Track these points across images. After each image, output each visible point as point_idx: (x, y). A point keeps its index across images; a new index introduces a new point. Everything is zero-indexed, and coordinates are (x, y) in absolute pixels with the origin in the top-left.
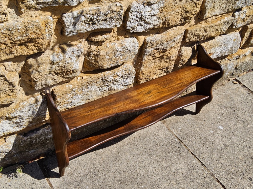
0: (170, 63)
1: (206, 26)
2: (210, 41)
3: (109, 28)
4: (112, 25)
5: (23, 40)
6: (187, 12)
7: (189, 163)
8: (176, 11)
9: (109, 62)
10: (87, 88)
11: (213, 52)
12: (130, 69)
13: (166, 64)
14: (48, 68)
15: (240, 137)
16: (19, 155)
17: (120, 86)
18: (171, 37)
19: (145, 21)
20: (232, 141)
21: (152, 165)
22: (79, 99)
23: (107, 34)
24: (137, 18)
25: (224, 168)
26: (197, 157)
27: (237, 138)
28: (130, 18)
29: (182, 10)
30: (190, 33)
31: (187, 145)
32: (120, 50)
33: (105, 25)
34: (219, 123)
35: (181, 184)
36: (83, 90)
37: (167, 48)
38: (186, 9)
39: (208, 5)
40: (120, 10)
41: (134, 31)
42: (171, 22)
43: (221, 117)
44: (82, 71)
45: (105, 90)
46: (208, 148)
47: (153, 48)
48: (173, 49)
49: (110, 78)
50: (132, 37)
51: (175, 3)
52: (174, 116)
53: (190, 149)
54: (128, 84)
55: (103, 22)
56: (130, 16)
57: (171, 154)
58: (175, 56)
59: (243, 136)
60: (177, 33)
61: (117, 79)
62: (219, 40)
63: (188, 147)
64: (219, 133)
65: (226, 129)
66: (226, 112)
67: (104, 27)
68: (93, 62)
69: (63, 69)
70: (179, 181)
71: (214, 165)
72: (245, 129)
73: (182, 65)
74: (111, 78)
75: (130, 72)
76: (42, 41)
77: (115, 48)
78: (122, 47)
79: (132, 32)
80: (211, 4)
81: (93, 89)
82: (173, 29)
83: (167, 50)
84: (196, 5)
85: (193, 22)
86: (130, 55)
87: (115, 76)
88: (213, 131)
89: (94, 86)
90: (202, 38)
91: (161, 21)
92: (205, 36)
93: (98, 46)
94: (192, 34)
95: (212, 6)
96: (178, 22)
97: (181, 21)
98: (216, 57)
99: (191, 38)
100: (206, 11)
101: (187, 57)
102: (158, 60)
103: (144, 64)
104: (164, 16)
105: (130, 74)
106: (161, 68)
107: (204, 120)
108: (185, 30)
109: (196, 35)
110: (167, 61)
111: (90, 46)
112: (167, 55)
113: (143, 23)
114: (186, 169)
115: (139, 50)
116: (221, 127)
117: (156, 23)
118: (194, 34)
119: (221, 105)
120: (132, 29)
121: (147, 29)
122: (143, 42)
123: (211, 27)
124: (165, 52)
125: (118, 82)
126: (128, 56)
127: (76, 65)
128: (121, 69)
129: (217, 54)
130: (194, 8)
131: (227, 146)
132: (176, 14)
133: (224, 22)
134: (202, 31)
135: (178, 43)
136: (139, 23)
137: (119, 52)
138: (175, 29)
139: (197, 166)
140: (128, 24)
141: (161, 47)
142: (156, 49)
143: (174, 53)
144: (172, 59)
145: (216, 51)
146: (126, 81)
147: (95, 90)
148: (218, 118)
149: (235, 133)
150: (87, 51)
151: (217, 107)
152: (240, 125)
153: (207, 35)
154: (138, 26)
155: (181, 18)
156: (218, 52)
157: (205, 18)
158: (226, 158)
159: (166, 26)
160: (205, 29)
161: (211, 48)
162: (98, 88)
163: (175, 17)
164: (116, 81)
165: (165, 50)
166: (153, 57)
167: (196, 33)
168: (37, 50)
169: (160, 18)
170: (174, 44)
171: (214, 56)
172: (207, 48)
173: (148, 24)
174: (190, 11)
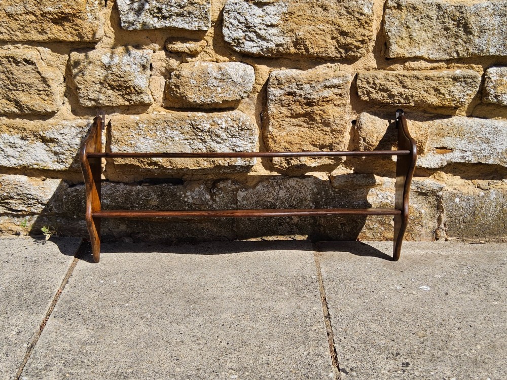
0: (335, 138)
1: (401, 74)
3: (188, 28)
4: (194, 25)
5: (56, 14)
6: (344, 34)
7: (302, 307)
8: (318, 26)
9: (198, 93)
10: (164, 132)
11: (452, 147)
12: (242, 119)
13: (327, 137)
14: (97, 72)
15: (454, 311)
17: (227, 150)
18: (318, 76)
19: (255, 32)
20: (429, 310)
21: (237, 290)
22: (149, 146)
23: (191, 42)
24: (239, 24)
25: (366, 334)
26: (329, 307)
27: (447, 309)
28: (226, 21)
29: (333, 29)
30: (363, 79)
31: (326, 288)
32: (215, 75)
33: (182, 23)
34: (428, 283)
35: (258, 323)
36: (158, 133)
37: (313, 97)
38: (339, 26)
39: (393, 30)
40: (205, 3)
41: (240, 48)
42: (310, 45)
43: (446, 277)
44: (163, 105)
45: (199, 147)
46: (364, 304)
47: (282, 89)
48: (331, 105)
49: (204, 126)
50: (244, 63)
51: (313, 12)
53: (327, 293)
54: (242, 149)
55: (179, 19)
56: (226, 18)
57: (284, 288)
58: (342, 122)
59: (463, 311)
61: (216, 130)
63: (326, 290)
64: (414, 293)
65: (436, 292)
66: (466, 274)
67: (180, 26)
68: (173, 87)
69: (119, 81)
71: (351, 324)
74: (206, 125)
75: (241, 123)
76: (82, 22)
77: (207, 70)
78: (220, 72)
79: (237, 49)
80: (398, 29)
81: (177, 138)
82: (328, 67)
83: (314, 100)
84: (360, 22)
85: (372, 61)
86: (236, 89)
87: (213, 124)
88: (404, 288)
89: (177, 132)
90: (400, 99)
91: (288, 39)
92: (406, 96)
93: (182, 62)
94: (368, 83)
95: (401, 32)
96: (329, 50)
97: (340, 52)
98: (460, 160)
99: (372, 93)
100: (391, 41)
101: (375, 135)
102: (304, 122)
103: (272, 120)
104: (292, 31)
105: (242, 130)
106: (316, 143)
107: (402, 272)
108: (355, 75)
109: (381, 87)
110: (327, 130)
111: (168, 59)
112: (320, 115)
113: (254, 36)
114: (290, 311)
115: (261, 91)
116: (426, 288)
117: (280, 40)
118: (374, 84)
119: (464, 264)
120: (235, 42)
121: (265, 50)
122: (267, 77)
123: (414, 79)
124: (312, 106)
125: (222, 139)
126: (231, 90)
127: (140, 80)
128: (224, 115)
129: (464, 154)
130: (359, 29)
131: (408, 312)
132: (319, 32)
133: (450, 76)
134: (393, 83)
135: (340, 95)
136: (246, 35)
137: (215, 78)
138: (331, 67)
139: (314, 314)
140: (225, 31)
141: (299, 92)
142: (289, 94)
143: (337, 115)
144: (335, 127)
145: (460, 146)
146: (238, 143)
147: (182, 142)
148: (436, 276)
149: (451, 302)
150: (165, 68)
151: (453, 264)
152: (475, 297)
153: (412, 96)
154: (246, 40)
155: (337, 45)
156: (466, 151)
157: (394, 57)
158: (388, 324)
159: (304, 53)
160: (400, 79)
161: (443, 136)
162: (186, 139)
163: (317, 37)
164: (216, 135)
165: (311, 101)
166: (288, 109)
167: (377, 81)
168: (77, 36)
169: (284, 33)
170: (328, 92)
171: (456, 157)
172: (429, 131)
173: (264, 39)
174: (349, 32)
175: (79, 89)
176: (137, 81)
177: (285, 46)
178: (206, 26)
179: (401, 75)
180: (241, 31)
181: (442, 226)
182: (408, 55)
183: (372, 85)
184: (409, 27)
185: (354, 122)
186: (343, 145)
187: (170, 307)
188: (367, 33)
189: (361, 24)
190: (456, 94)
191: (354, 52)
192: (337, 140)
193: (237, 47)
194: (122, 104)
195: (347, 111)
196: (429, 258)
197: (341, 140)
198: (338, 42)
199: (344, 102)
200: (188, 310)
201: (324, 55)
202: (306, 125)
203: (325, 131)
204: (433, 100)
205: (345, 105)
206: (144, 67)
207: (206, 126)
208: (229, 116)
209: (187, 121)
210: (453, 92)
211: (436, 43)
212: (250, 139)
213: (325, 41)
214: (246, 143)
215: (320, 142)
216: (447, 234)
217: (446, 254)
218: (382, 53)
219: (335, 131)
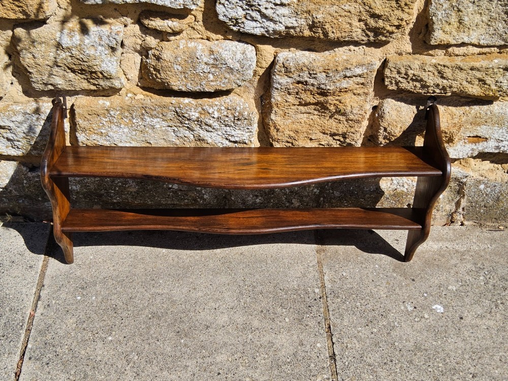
0: (350, 127)
1: (441, 63)
2: (476, 108)
3: (170, 6)
6: (374, 16)
7: (305, 343)
8: (343, 7)
9: (184, 80)
10: (142, 119)
11: (487, 137)
12: (238, 109)
13: (341, 126)
14: (51, 54)
15: (468, 346)
16: (28, 202)
17: (219, 139)
18: (337, 64)
19: (259, 11)
20: (442, 345)
21: (232, 313)
22: (124, 136)
23: (175, 20)
24: (238, 1)
26: (334, 340)
27: (461, 344)
29: (362, 9)
30: (393, 69)
31: (331, 309)
32: (205, 60)
34: (441, 299)
35: (258, 371)
36: (134, 121)
37: (328, 87)
38: (370, 8)
39: (440, 13)
41: (239, 28)
42: (330, 29)
43: (461, 288)
44: (139, 84)
45: (186, 135)
46: (372, 335)
47: (290, 77)
48: (350, 94)
49: (191, 115)
50: (243, 42)
52: (354, 247)
53: (332, 318)
54: (237, 139)
57: (284, 310)
58: (360, 112)
59: (479, 347)
60: (354, 60)
61: (207, 120)
62: (501, 111)
63: (331, 313)
64: (426, 316)
65: (450, 315)
66: (483, 283)
68: (152, 69)
69: (81, 65)
70: (257, 365)
71: (358, 370)
72: (497, 335)
73: (388, 141)
74: (193, 114)
75: (237, 114)
77: (195, 54)
78: (212, 57)
79: (235, 29)
80: (447, 12)
81: (158, 126)
82: (350, 50)
83: (329, 91)
84: (398, 3)
85: (406, 44)
86: (233, 77)
87: (203, 112)
88: (415, 308)
89: (158, 120)
90: (435, 90)
91: (302, 22)
92: (444, 87)
93: (162, 40)
94: (399, 73)
95: (450, 17)
96: (354, 35)
97: (367, 35)
98: (493, 150)
99: (401, 83)
100: (435, 27)
101: (399, 126)
102: (315, 109)
103: (275, 109)
104: (309, 12)
105: (238, 120)
106: (327, 132)
107: (413, 280)
108: (383, 60)
109: (414, 78)
110: (342, 119)
111: (144, 36)
112: (334, 105)
113: (257, 16)
114: (291, 350)
115: (263, 74)
116: (439, 308)
117: (291, 22)
118: (406, 74)
119: (481, 267)
120: (232, 22)
121: (271, 32)
122: (272, 60)
123: (457, 70)
124: (327, 96)
125: (214, 129)
126: (226, 78)
127: (108, 64)
128: (217, 103)
129: (499, 144)
130: (396, 12)
131: (420, 350)
132: (344, 14)
133: (501, 67)
134: (430, 73)
135: (363, 84)
136: (247, 14)
137: (206, 63)
138: (354, 50)
139: (318, 355)
140: (220, 9)
141: (312, 81)
142: (299, 82)
143: (355, 105)
144: (352, 117)
145: (496, 136)
146: (233, 133)
147: (164, 128)
148: (450, 287)
149: (465, 332)
150: (141, 45)
151: (469, 266)
152: (491, 323)
153: (451, 87)
154: (246, 19)
155: (364, 28)
156: (502, 141)
157: (436, 44)
158: (398, 370)
159: (322, 37)
160: (440, 69)
161: (479, 125)
162: (169, 126)
163: (340, 20)
164: (206, 125)
165: (325, 91)
166: (296, 97)
167: (410, 72)
168: (21, 12)
169: (297, 14)
170: (348, 83)
171: (490, 147)
172: (463, 119)
173: (271, 20)
174: (382, 15)
175: (30, 73)
176: (105, 65)
177: (298, 30)
178: (194, 4)
179: (441, 65)
180: (240, 9)
181: (460, 210)
182: (454, 42)
183: (403, 75)
184: (461, 12)
185: (375, 108)
186: (358, 135)
187: (158, 343)
188: (405, 16)
189: (400, 6)
190: (505, 84)
191: (386, 37)
192: (352, 130)
193: (234, 26)
194: (86, 88)
195: (368, 100)
196: (443, 256)
197: (357, 130)
198: (366, 24)
199: (366, 91)
200: (179, 348)
201: (346, 39)
202: (316, 113)
203: (339, 120)
204: (475, 90)
205: (366, 94)
206: (113, 49)
207: (195, 115)
208: (223, 103)
209: (170, 108)
210: (501, 82)
211: (491, 28)
212: (248, 129)
213: (350, 24)
214: (242, 133)
215: (332, 130)
216: (464, 217)
217: (462, 250)
218: (421, 36)
219: (351, 120)
